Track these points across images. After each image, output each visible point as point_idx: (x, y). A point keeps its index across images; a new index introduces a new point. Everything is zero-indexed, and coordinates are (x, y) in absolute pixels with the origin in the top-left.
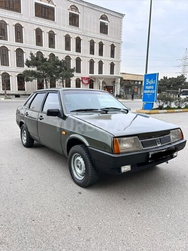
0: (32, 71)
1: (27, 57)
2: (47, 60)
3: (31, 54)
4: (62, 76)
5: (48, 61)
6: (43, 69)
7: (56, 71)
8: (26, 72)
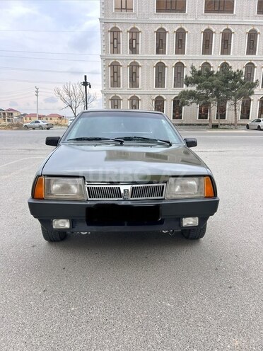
0: (191, 91)
1: (187, 73)
2: (215, 73)
3: (193, 68)
4: (234, 95)
5: (216, 75)
6: (206, 87)
7: (225, 89)
8: (184, 93)
